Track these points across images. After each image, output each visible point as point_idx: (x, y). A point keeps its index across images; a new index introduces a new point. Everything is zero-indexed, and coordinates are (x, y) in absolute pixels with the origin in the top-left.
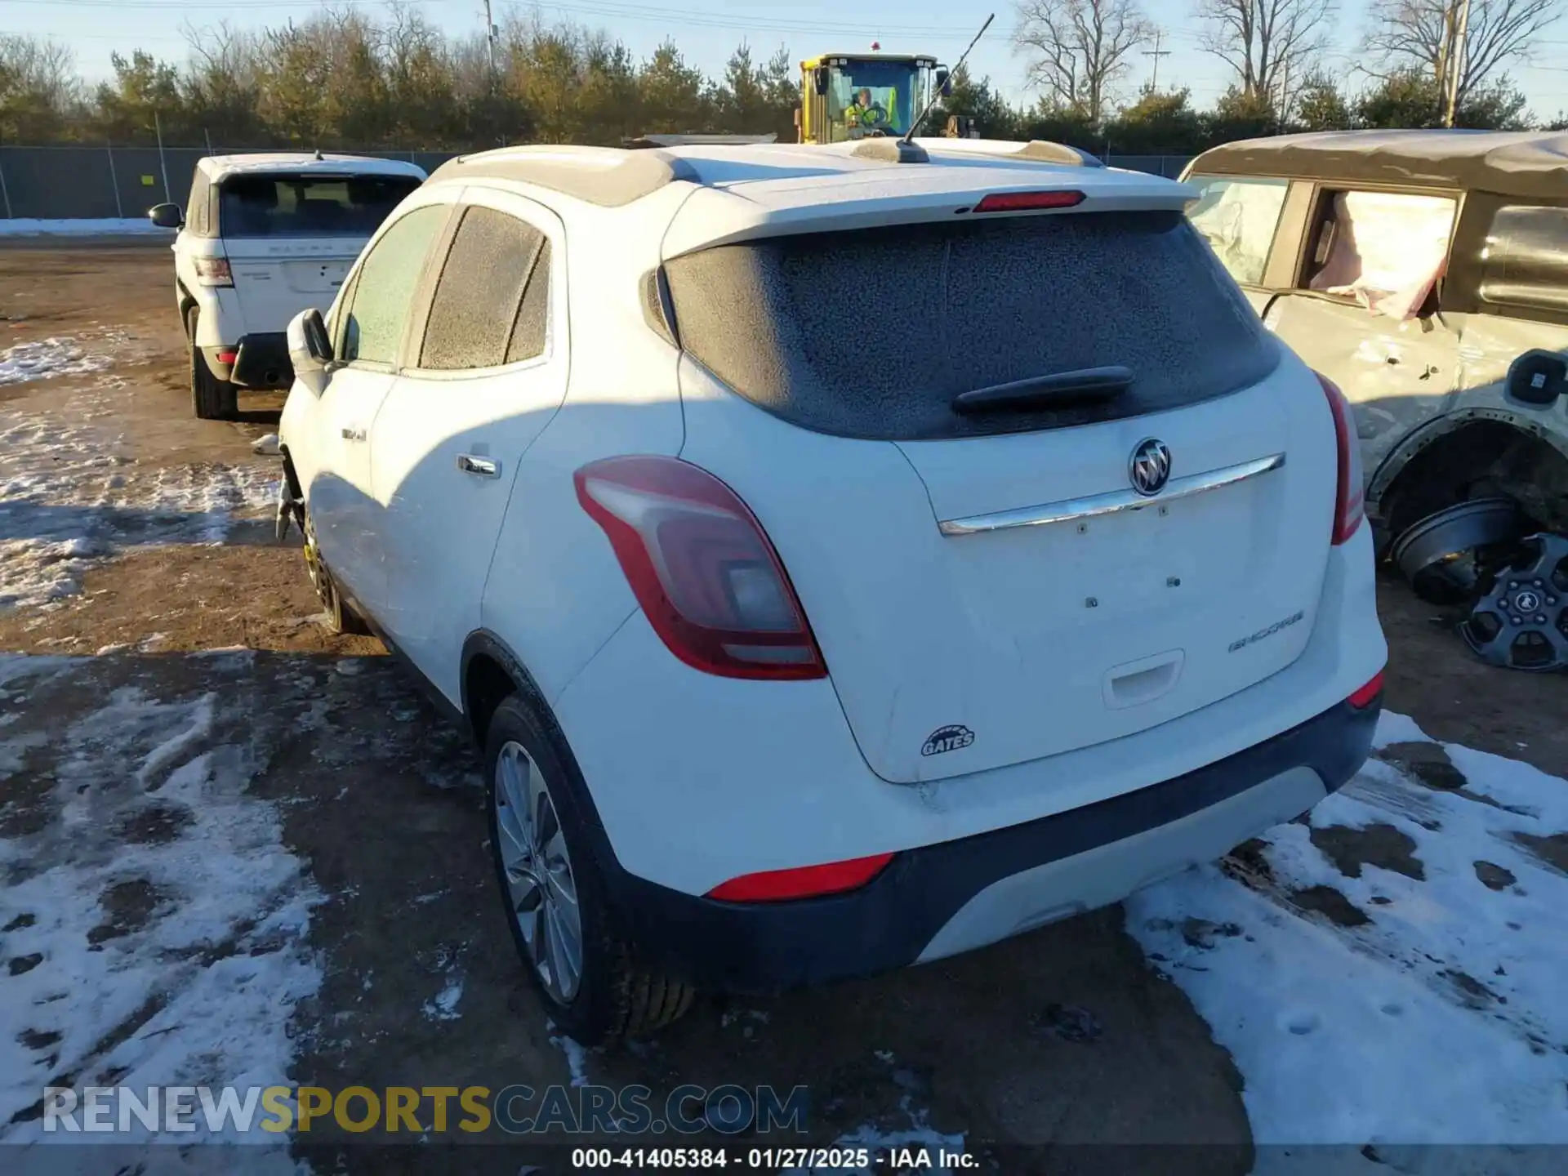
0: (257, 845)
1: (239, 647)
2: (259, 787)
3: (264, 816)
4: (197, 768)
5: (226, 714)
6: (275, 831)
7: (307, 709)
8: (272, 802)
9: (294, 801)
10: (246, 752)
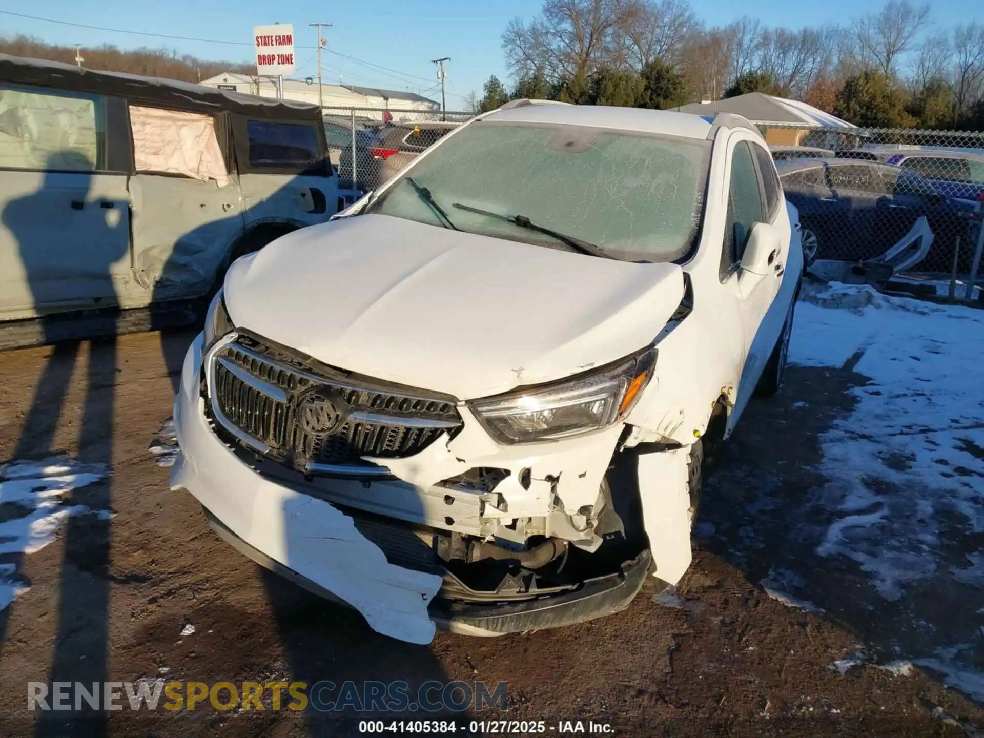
0: (836, 460)
1: (772, 595)
2: (821, 481)
3: (827, 468)
4: (851, 503)
5: (818, 529)
6: (824, 460)
7: (762, 512)
8: (819, 472)
9: (808, 468)
10: (818, 500)
